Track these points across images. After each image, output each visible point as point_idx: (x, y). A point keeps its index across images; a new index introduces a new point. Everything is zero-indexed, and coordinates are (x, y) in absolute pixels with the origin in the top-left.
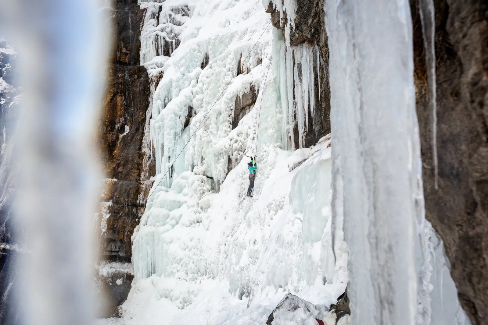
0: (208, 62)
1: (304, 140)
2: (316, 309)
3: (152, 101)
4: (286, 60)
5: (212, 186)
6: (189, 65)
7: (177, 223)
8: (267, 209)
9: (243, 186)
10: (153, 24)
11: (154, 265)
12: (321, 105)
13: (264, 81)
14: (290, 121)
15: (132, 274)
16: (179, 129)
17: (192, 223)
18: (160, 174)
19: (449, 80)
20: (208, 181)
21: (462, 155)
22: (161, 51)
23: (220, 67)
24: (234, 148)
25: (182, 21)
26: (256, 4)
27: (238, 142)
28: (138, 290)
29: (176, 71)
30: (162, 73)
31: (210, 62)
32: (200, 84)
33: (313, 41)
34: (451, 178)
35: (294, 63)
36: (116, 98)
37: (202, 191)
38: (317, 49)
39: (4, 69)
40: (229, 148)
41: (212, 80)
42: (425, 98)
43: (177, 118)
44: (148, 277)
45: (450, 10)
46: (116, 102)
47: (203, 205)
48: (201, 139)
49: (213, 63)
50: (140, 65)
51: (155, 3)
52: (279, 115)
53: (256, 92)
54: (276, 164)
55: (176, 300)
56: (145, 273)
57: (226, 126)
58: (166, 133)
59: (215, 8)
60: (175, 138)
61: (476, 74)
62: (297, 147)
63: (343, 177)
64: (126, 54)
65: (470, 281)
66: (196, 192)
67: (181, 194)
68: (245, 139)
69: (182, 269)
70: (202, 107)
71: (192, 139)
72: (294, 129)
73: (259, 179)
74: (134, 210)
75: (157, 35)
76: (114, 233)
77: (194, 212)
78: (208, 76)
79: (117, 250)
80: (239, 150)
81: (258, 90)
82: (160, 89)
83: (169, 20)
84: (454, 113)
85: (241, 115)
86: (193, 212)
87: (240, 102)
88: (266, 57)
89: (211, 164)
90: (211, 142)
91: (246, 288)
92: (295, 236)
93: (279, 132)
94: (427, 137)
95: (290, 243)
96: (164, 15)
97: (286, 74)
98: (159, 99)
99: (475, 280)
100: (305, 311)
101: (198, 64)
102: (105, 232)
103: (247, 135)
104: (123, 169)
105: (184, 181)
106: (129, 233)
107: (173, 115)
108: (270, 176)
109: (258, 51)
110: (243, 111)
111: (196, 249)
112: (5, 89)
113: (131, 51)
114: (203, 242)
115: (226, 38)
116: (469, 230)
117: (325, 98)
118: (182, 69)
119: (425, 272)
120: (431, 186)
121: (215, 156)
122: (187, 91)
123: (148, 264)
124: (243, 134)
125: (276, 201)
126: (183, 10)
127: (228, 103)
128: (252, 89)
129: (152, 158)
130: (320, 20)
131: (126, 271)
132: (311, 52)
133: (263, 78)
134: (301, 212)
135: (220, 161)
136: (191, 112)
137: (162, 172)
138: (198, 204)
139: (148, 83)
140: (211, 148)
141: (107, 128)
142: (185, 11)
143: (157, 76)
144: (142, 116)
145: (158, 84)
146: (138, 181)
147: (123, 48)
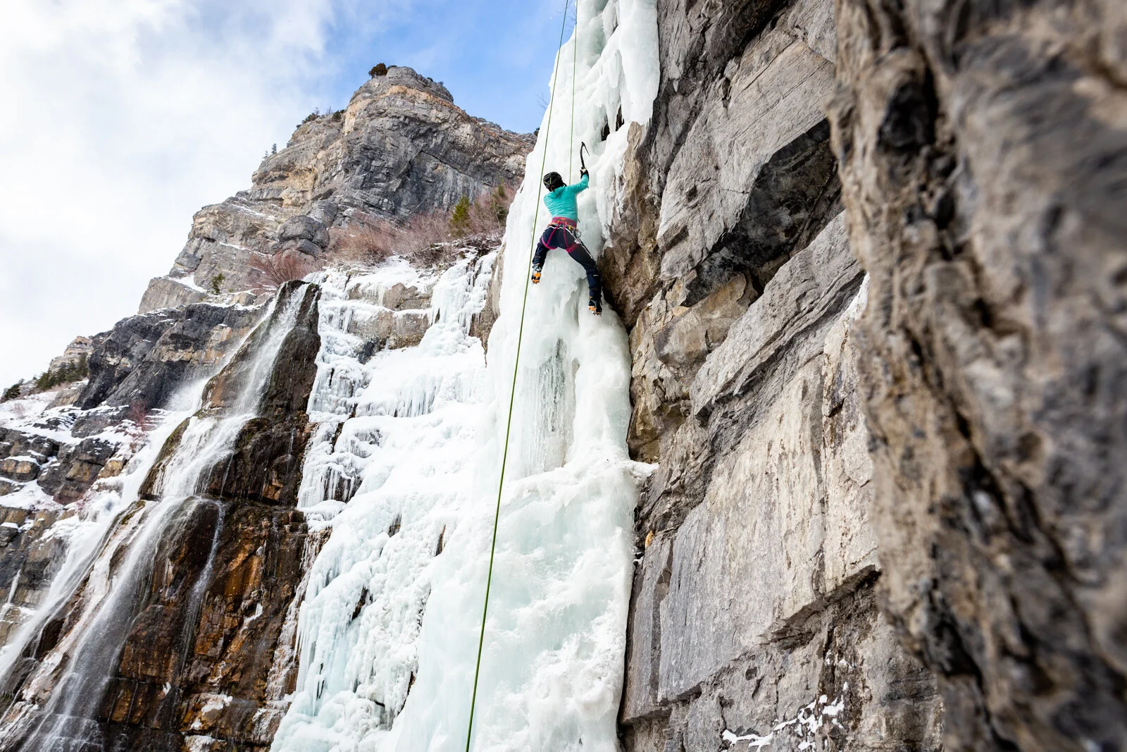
5: (381, 717)
10: (325, 449)
16: (343, 623)
20: (376, 710)
22: (332, 492)
30: (330, 528)
36: (252, 559)
37: (365, 726)
39: (44, 466)
43: (344, 604)
46: (251, 567)
48: (375, 642)
50: (296, 505)
51: (332, 415)
58: (322, 627)
59: (417, 442)
60: (335, 635)
64: (277, 488)
66: (356, 727)
67: (332, 728)
70: (382, 593)
71: (361, 639)
75: (330, 469)
78: (397, 549)
82: (324, 556)
83: (350, 448)
104: (241, 677)
105: (340, 706)
107: (337, 601)
112: (39, 502)
113: (284, 484)
118: (361, 533)
121: (392, 671)
127: (420, 594)
129: (293, 663)
136: (365, 597)
138: (357, 747)
139: (306, 543)
140: (388, 657)
141: (227, 606)
142: (374, 438)
143: (321, 534)
144: (288, 592)
145: (321, 546)
146: (262, 702)
147: (274, 480)
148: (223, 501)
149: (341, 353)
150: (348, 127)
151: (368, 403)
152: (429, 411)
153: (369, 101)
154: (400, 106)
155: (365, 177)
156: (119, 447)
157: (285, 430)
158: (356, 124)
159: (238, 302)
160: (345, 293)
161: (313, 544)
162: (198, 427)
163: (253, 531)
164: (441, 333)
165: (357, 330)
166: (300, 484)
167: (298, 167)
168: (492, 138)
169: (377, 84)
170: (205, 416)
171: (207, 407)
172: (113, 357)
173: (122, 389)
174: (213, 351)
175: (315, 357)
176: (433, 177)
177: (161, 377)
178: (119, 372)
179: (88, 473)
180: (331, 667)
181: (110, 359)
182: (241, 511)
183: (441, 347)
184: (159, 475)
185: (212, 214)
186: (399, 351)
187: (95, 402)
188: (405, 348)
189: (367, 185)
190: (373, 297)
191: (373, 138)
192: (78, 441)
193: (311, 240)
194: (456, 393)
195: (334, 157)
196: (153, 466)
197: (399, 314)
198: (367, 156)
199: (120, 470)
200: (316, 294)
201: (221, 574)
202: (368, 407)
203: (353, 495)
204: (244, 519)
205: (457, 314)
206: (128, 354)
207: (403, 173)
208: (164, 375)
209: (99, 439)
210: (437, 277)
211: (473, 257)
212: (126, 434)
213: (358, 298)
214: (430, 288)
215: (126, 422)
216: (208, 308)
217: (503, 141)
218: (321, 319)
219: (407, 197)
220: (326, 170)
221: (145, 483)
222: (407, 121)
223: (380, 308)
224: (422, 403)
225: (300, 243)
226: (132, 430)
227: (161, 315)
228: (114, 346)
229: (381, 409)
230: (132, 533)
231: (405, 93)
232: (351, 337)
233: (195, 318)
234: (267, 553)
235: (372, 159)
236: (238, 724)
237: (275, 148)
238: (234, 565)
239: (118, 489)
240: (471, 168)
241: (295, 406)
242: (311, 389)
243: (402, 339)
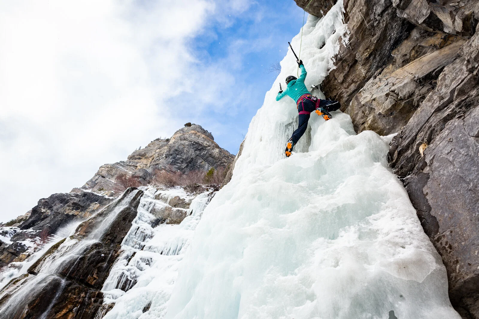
0: (149, 308)
6: (135, 306)
10: (124, 263)
22: (121, 285)
23: (155, 316)
29: (124, 307)
30: (114, 304)
31: (150, 309)
36: (69, 314)
49: (152, 311)
50: (101, 289)
64: (95, 279)
75: (123, 273)
83: (136, 264)
96: (134, 261)
113: (99, 277)
115: (167, 295)
118: (129, 308)
126: (148, 260)
139: (100, 309)
142: (148, 262)
143: (109, 306)
145: (106, 312)
147: (95, 274)
148: (67, 280)
149: (145, 221)
150: (171, 142)
151: (150, 246)
152: (177, 254)
153: (182, 134)
154: (193, 138)
155: (173, 161)
156: (29, 248)
157: (108, 251)
158: (174, 141)
159: (107, 195)
160: (154, 196)
161: (103, 311)
162: (69, 243)
163: (75, 298)
165: (154, 213)
166: (106, 278)
167: (147, 156)
168: (226, 155)
169: (186, 129)
170: (74, 238)
171: (76, 235)
172: (44, 209)
173: (42, 223)
174: (88, 213)
175: (132, 220)
176: (199, 166)
177: (61, 220)
178: (44, 216)
179: (9, 259)
181: (42, 209)
182: (73, 286)
183: (189, 226)
184: (41, 262)
185: (108, 167)
186: (170, 225)
187: (27, 227)
188: (174, 224)
189: (173, 163)
190: (165, 200)
191: (180, 147)
192: (11, 243)
193: (144, 179)
195: (162, 152)
196: (41, 258)
197: (175, 209)
198: (176, 153)
199: (25, 259)
200: (141, 194)
202: (150, 248)
203: (131, 288)
204: (73, 291)
205: (200, 213)
206: (51, 209)
207: (188, 162)
208: (63, 220)
209: (21, 243)
210: (195, 197)
211: (212, 191)
212: (34, 244)
213: (159, 199)
214: (191, 200)
215: (38, 238)
216: (93, 194)
217: (230, 157)
218: (140, 205)
219: (187, 171)
220: (158, 157)
221: (33, 265)
222: (194, 143)
223: (167, 205)
224: (175, 249)
225: (140, 179)
226: (38, 242)
227: (72, 195)
228: (47, 204)
229: (155, 250)
230: (15, 289)
231: (196, 134)
233: (86, 198)
234: (77, 312)
235: (177, 155)
237: (140, 148)
238: (59, 315)
239: (19, 268)
240: (215, 165)
241: (116, 241)
242: (126, 235)
243: (173, 220)
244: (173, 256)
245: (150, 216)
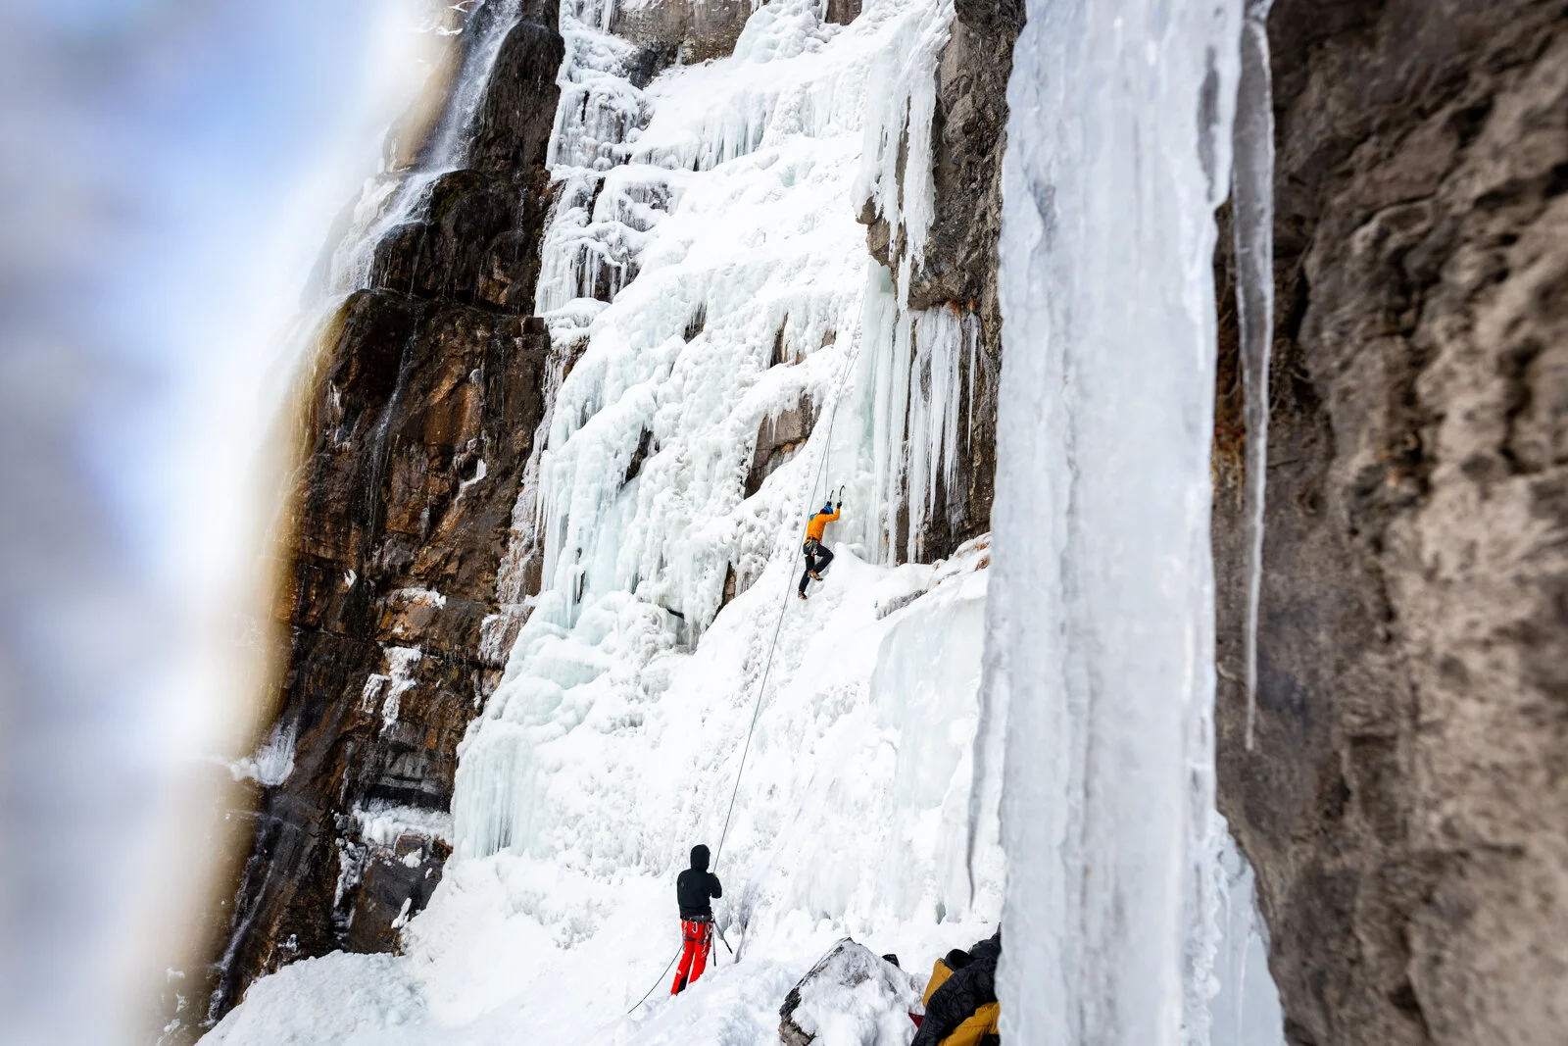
1: (920, 545)
2: (912, 986)
3: (553, 407)
4: (894, 340)
5: (678, 634)
7: (580, 721)
8: (812, 709)
9: (756, 641)
10: (576, 219)
11: (509, 823)
12: (971, 461)
13: (837, 387)
14: (891, 492)
15: (448, 842)
17: (618, 723)
18: (550, 592)
19: (1296, 461)
20: (669, 622)
21: (1318, 656)
24: (743, 546)
25: (649, 222)
26: (835, 198)
27: (757, 530)
28: (458, 886)
30: (587, 339)
31: (705, 328)
32: (676, 378)
33: (964, 304)
34: (1287, 711)
35: (914, 352)
36: (465, 389)
37: (651, 646)
38: (974, 323)
40: (733, 543)
41: (707, 370)
42: (1235, 497)
43: (611, 455)
44: (488, 855)
45: (1311, 296)
46: (463, 401)
47: (651, 682)
50: (532, 311)
51: (589, 170)
52: (864, 475)
53: (813, 412)
54: (844, 596)
55: (553, 923)
56: (482, 841)
57: (729, 487)
61: (1368, 469)
62: (902, 558)
63: (1011, 677)
64: (503, 285)
65: (1319, 995)
66: (636, 646)
67: (599, 646)
68: (774, 525)
69: (580, 840)
70: (675, 435)
71: (641, 509)
72: (898, 513)
73: (799, 628)
74: (474, 677)
75: (584, 248)
76: (417, 730)
77: (627, 697)
78: (700, 359)
79: (418, 775)
80: (756, 552)
81: (819, 407)
83: (618, 213)
84: (1304, 548)
85: (770, 464)
86: (623, 698)
87: (771, 432)
88: (847, 329)
89: (681, 579)
90: (689, 523)
91: (736, 908)
92: (874, 786)
93: (861, 518)
94: (1233, 598)
95: (860, 805)
96: (608, 201)
97: (892, 375)
98: (570, 402)
99: (1332, 993)
100: (882, 989)
101: (677, 327)
102: (391, 726)
103: (781, 516)
104: (459, 568)
105: (610, 614)
106: (453, 735)
107: (600, 448)
108: (826, 624)
109: (830, 311)
110: (776, 454)
111: (619, 793)
113: (513, 279)
114: (640, 776)
115: (753, 272)
116: (1323, 856)
117: (983, 444)
118: (636, 336)
119: (1202, 945)
120: (1233, 726)
121: (695, 559)
122: (640, 393)
123: (491, 821)
124: (771, 512)
125: (835, 689)
127: (741, 432)
128: (804, 403)
129: (534, 549)
130: (985, 253)
131: (433, 833)
132: (957, 331)
133: (832, 380)
134: (897, 727)
135: (705, 573)
136: (646, 444)
137: (557, 588)
138: (638, 676)
139: (548, 362)
140: (688, 538)
141: (431, 461)
142: (658, 198)
143: (572, 347)
144: (524, 441)
146: (493, 605)
147: (496, 271)
148: (416, 300)
157: (511, 190)
163: (463, 344)
164: (774, 20)
165: (626, 28)
166: (538, 276)
171: (391, 168)
175: (555, 74)
180: (594, 554)
182: (443, 316)
183: (773, 46)
188: (711, 60)
194: (801, 120)
201: (416, 410)
202: (649, 157)
204: (448, 327)
218: (564, 9)
224: (741, 143)
229: (671, 159)
232: (616, 41)
234: (486, 382)
236: (457, 635)
238: (437, 397)
241: (527, 157)
242: (552, 127)
243: (704, 43)
244: (740, 158)
245: (614, 47)
